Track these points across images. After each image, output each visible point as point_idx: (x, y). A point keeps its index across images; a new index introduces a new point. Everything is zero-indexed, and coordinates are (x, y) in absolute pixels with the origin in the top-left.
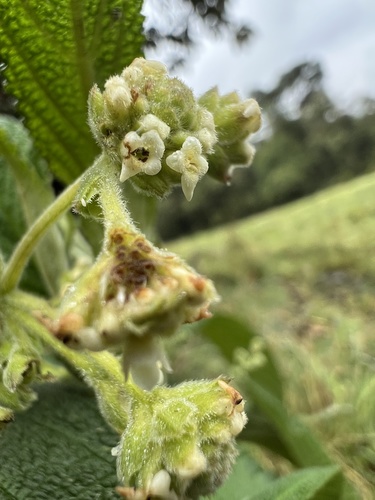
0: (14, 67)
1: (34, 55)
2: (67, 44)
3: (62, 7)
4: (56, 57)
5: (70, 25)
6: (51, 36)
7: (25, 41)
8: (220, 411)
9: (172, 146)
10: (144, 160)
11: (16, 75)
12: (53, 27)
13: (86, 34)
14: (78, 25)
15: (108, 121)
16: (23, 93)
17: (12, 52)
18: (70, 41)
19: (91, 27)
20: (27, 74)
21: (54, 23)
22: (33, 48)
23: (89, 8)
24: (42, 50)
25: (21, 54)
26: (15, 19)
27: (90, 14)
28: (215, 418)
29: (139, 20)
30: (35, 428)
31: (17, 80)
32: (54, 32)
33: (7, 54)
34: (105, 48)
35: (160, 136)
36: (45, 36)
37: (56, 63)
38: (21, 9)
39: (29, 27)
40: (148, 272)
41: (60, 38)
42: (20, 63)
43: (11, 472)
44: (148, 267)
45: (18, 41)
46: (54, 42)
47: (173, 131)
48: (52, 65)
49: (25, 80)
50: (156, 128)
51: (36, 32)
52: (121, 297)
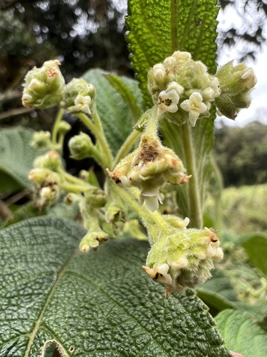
0: (138, 55)
1: (149, 47)
2: (167, 41)
3: (166, 22)
4: (160, 49)
5: (170, 31)
6: (158, 38)
7: (145, 40)
8: (202, 243)
9: (184, 97)
10: (169, 105)
11: (138, 59)
12: (160, 32)
13: (178, 35)
14: (175, 31)
15: (155, 86)
16: (140, 69)
17: (138, 47)
18: (169, 39)
19: (183, 31)
20: (144, 59)
21: (161, 30)
22: (149, 44)
23: (183, 20)
24: (154, 45)
25: (142, 48)
26: (140, 29)
27: (182, 24)
28: (199, 245)
29: (215, 24)
30: (121, 260)
31: (138, 61)
32: (160, 35)
33: (134, 48)
34: (190, 42)
35: (177, 92)
36: (155, 38)
37: (161, 52)
38: (144, 25)
39: (148, 33)
40: (155, 156)
41: (164, 38)
42: (140, 53)
43: (106, 281)
44: (155, 153)
45: (141, 40)
46: (160, 40)
47: (186, 89)
48: (158, 53)
49: (143, 61)
50: (175, 89)
51: (151, 35)
52: (140, 165)
